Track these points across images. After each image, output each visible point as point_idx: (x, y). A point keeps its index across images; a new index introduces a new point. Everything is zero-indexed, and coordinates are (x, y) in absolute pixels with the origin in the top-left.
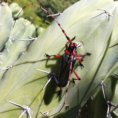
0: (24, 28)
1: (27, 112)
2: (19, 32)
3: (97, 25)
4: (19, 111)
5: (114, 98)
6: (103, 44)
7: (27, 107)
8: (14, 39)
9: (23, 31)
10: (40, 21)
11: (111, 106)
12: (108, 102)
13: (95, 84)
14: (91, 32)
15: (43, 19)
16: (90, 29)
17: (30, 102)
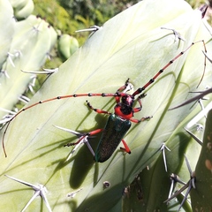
0: (35, 34)
1: (41, 195)
2: (26, 42)
3: (159, 56)
4: (28, 191)
5: (182, 170)
6: (167, 85)
7: (42, 186)
8: (17, 55)
9: (35, 39)
10: (65, 17)
11: (176, 181)
12: (173, 175)
13: (151, 149)
14: (149, 68)
15: (71, 12)
16: (146, 61)
17: (45, 178)
